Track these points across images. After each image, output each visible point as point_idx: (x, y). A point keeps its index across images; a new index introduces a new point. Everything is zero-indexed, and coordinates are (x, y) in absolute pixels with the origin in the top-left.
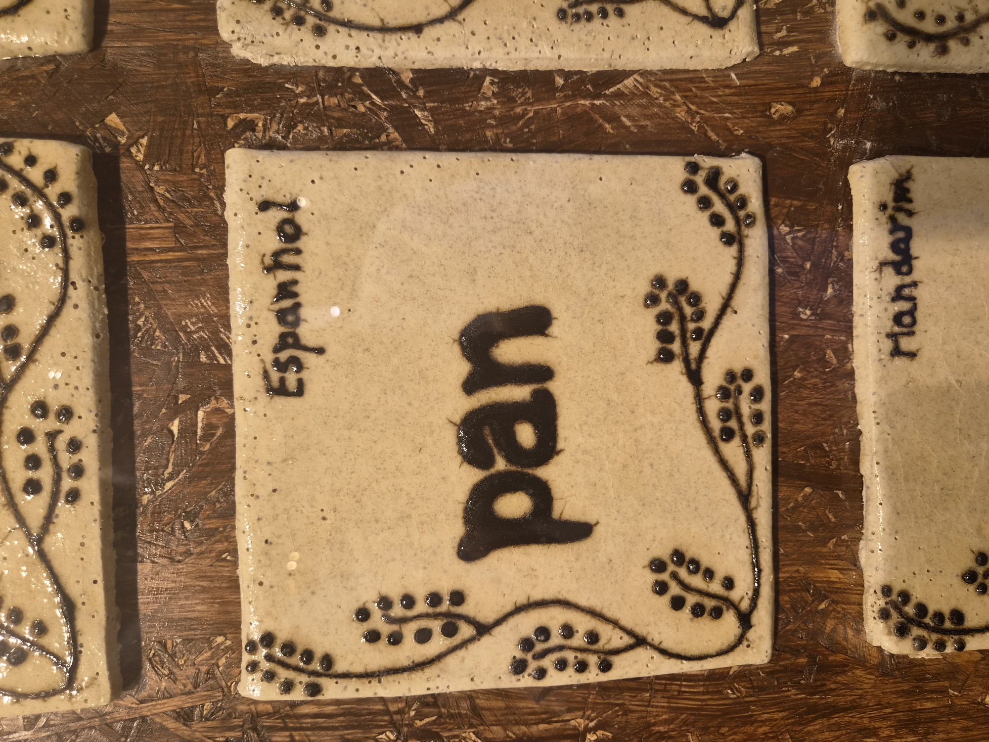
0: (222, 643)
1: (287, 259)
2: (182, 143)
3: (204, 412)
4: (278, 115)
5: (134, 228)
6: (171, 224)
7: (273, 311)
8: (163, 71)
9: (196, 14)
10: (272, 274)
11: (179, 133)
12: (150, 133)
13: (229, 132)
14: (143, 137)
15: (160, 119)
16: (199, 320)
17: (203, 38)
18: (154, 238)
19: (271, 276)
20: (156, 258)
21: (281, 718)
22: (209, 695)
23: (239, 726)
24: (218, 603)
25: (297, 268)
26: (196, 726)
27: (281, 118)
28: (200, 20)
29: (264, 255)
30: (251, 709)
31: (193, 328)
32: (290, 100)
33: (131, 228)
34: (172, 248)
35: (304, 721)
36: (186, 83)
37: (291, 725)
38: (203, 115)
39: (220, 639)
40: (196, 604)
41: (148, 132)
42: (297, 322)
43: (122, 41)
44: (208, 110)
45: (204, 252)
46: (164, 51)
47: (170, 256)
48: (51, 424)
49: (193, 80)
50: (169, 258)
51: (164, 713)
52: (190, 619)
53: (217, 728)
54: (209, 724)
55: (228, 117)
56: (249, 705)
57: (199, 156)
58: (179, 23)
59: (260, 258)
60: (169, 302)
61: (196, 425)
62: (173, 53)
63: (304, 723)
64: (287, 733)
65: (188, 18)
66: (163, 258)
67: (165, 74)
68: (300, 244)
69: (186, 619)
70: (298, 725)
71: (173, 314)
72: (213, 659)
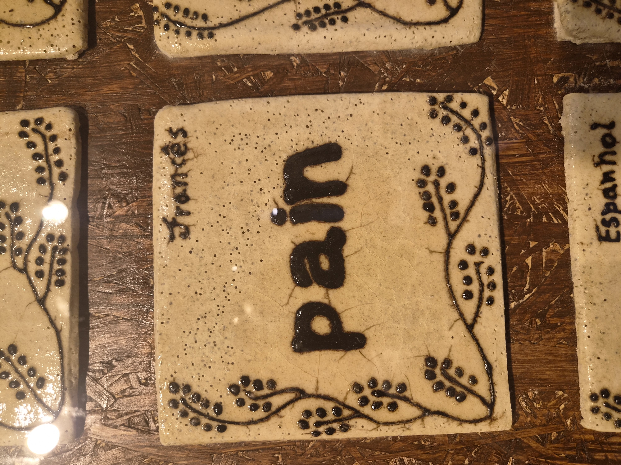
0: (562, 395)
1: (608, 158)
2: (529, 93)
3: (546, 252)
4: (583, 73)
5: (503, 143)
6: (524, 140)
7: (600, 189)
8: (517, 51)
9: (534, 17)
10: (599, 167)
11: (527, 87)
12: (510, 88)
13: (556, 84)
14: (506, 90)
15: (516, 79)
16: (541, 196)
17: (539, 31)
18: (514, 149)
19: (598, 168)
20: (516, 160)
21: (599, 444)
22: (556, 427)
23: (574, 448)
24: (559, 370)
25: (614, 163)
26: (549, 446)
27: (585, 74)
28: (536, 20)
29: (594, 156)
30: (581, 437)
31: (538, 202)
32: (591, 64)
33: (501, 143)
34: (525, 154)
35: (613, 447)
36: (530, 57)
37: (606, 449)
38: (540, 75)
39: (560, 393)
40: (546, 370)
41: (509, 87)
42: (615, 196)
43: (492, 35)
44: (543, 72)
45: (544, 156)
46: (517, 39)
47: (524, 159)
48: (477, 258)
49: (534, 55)
50: (523, 160)
51: (530, 437)
52: (543, 379)
53: (561, 448)
54: (556, 445)
55: (554, 75)
56: (580, 435)
57: (538, 99)
58: (525, 23)
59: (592, 158)
60: (524, 186)
61: (542, 260)
62: (522, 40)
63: (614, 448)
64: (604, 454)
65: (529, 20)
66: (520, 160)
67: (518, 53)
68: (615, 149)
69: (540, 379)
70: (610, 449)
71: (527, 193)
72: (557, 405)
